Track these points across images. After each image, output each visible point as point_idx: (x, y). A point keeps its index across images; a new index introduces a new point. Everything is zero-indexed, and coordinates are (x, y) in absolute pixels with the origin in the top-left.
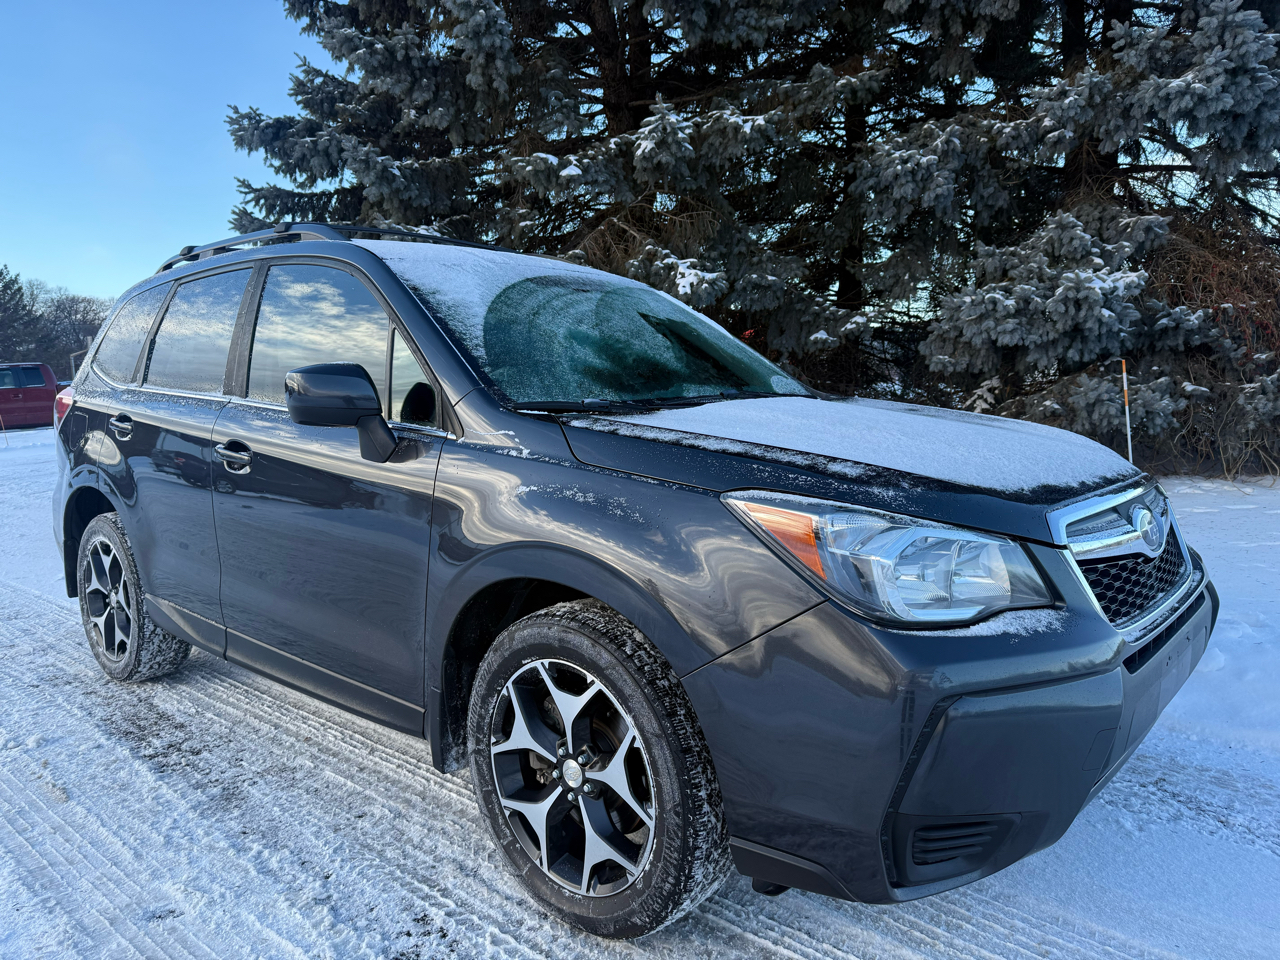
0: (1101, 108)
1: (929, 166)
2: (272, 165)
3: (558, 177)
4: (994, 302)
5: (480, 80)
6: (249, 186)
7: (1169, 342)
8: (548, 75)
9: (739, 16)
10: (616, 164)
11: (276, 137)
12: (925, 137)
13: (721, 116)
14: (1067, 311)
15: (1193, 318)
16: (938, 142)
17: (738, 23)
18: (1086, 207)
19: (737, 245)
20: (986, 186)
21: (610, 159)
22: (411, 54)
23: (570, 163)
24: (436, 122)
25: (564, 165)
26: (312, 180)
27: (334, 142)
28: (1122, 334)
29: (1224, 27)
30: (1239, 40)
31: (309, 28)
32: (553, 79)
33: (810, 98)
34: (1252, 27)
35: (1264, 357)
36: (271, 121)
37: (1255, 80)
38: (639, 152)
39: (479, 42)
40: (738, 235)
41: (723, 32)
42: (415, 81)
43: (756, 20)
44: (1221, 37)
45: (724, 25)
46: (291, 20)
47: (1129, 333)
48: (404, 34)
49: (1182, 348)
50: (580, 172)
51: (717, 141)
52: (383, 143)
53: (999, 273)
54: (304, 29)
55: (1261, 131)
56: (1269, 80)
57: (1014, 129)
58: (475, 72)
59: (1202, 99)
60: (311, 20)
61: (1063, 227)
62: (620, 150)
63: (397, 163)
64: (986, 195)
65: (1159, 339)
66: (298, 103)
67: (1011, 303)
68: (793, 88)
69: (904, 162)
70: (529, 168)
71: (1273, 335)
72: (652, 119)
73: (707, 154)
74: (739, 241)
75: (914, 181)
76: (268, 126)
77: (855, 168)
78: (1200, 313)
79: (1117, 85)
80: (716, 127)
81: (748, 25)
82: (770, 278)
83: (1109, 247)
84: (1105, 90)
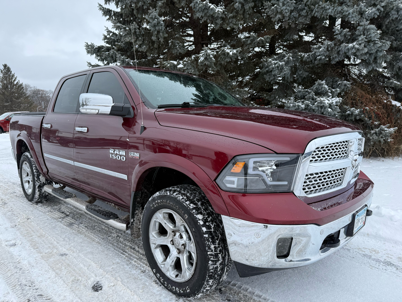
0: (331, 51)
1: (282, 65)
2: (97, 59)
3: (177, 68)
4: (299, 106)
5: (156, 38)
6: (91, 64)
7: (350, 118)
8: (175, 36)
9: (230, 21)
10: (194, 63)
11: (98, 51)
12: (283, 56)
13: (224, 49)
14: (318, 109)
15: (356, 111)
16: (286, 58)
17: (230, 23)
18: (329, 78)
19: (228, 86)
20: (300, 71)
21: (192, 62)
22: (136, 31)
23: (180, 63)
24: (143, 50)
25: (179, 64)
26: (108, 64)
27: (114, 54)
28: (336, 115)
29: (365, 29)
30: (368, 33)
31: (109, 19)
32: (177, 37)
33: (250, 44)
34: (373, 29)
35: (377, 123)
36: (97, 47)
37: (375, 44)
38: (199, 61)
39: (155, 28)
40: (229, 83)
41: (226, 25)
42: (138, 38)
43: (235, 22)
44: (364, 32)
45: (226, 23)
46: (104, 17)
47: (339, 115)
48: (134, 25)
49: (354, 120)
50: (183, 66)
51: (222, 57)
52: (128, 54)
53: (302, 97)
54: (107, 20)
55: (378, 58)
56: (379, 44)
57: (308, 55)
58: (154, 36)
59: (358, 50)
60: (110, 17)
61: (320, 85)
62: (195, 59)
63: (132, 61)
64: (300, 73)
65: (347, 117)
66: (105, 42)
67: (303, 106)
68: (246, 40)
69: (275, 64)
70: (169, 65)
71: (380, 117)
72: (203, 52)
73: (220, 60)
74: (229, 85)
75: (278, 69)
76: (96, 48)
77: (263, 65)
78: (359, 110)
79: (335, 45)
80: (222, 53)
81: (233, 23)
82: (237, 96)
83: (334, 90)
84: (332, 46)
